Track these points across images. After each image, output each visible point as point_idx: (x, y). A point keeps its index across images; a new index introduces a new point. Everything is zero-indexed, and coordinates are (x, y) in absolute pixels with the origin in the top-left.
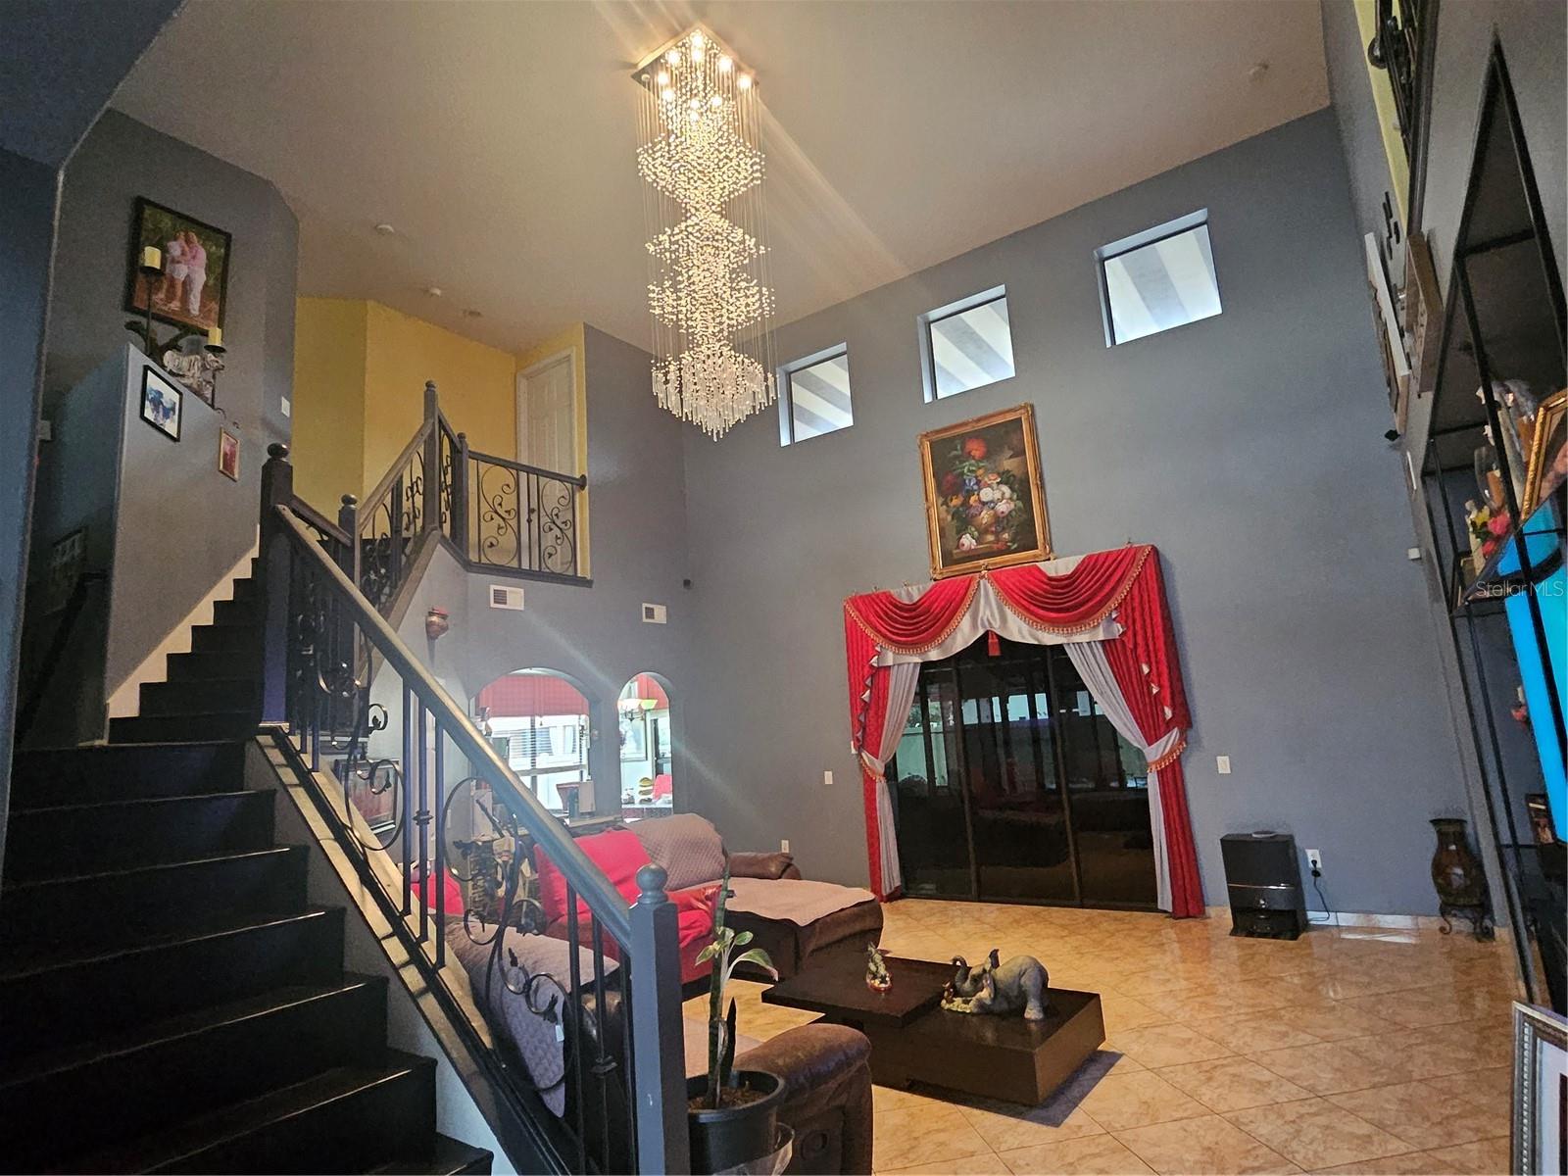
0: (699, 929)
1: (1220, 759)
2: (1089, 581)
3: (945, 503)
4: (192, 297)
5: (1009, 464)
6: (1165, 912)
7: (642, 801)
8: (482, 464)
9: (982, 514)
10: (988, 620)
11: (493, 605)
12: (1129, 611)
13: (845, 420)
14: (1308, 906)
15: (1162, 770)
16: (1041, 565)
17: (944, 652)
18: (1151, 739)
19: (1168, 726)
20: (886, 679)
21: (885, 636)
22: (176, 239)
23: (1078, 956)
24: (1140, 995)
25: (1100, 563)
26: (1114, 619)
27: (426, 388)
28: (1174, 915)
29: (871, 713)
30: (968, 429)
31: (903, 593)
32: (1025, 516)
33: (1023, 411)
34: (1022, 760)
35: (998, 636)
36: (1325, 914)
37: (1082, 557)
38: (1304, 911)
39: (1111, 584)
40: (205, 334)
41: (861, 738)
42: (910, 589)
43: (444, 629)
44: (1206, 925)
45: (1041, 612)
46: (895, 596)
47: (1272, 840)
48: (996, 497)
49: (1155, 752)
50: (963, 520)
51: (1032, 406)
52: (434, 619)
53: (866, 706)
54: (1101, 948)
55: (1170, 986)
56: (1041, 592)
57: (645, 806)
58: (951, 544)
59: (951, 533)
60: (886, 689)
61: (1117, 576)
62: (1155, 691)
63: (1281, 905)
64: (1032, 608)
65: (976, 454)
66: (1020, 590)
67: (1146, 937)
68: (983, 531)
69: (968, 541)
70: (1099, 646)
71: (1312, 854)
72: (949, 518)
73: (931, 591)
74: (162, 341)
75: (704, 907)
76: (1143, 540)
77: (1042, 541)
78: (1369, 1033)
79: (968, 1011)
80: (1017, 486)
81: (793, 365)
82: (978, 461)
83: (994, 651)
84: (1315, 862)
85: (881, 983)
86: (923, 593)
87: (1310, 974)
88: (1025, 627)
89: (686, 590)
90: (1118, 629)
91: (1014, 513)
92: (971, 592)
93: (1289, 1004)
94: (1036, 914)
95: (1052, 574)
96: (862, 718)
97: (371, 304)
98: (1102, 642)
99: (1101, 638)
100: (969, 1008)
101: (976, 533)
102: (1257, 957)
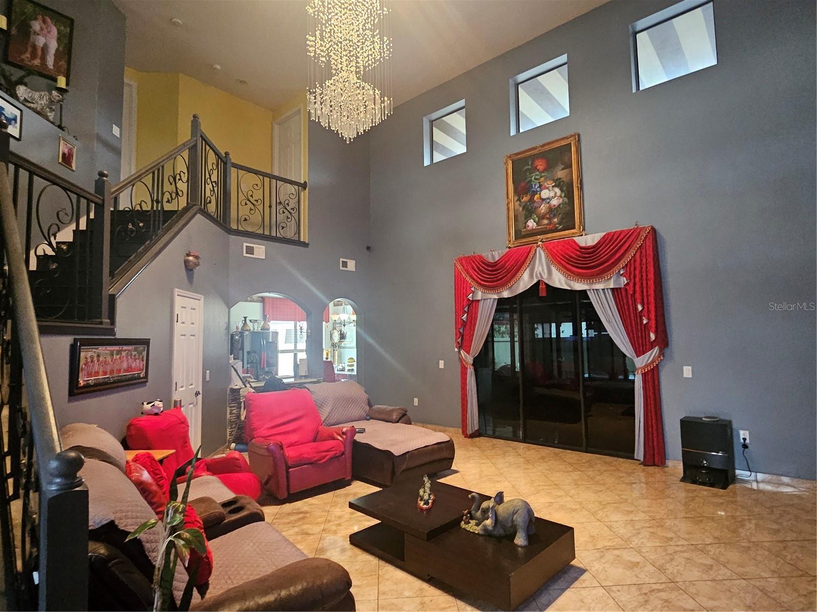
0: (335, 452)
1: (685, 368)
2: (607, 250)
3: (519, 200)
4: (48, 57)
5: (561, 174)
6: (639, 460)
7: (349, 370)
8: (240, 171)
9: (542, 206)
10: (540, 273)
11: (245, 255)
12: (632, 269)
13: (460, 149)
14: (736, 466)
15: (645, 373)
16: (576, 239)
17: (511, 292)
18: (639, 353)
19: (652, 345)
20: (477, 308)
21: (477, 282)
22: (36, 19)
23: (575, 487)
24: (610, 522)
25: (615, 237)
26: (622, 275)
27: (192, 119)
28: (645, 463)
29: (467, 327)
30: (536, 152)
31: (490, 256)
32: (568, 208)
33: (572, 138)
34: (567, 360)
35: (546, 284)
36: (749, 473)
37: (604, 234)
38: (734, 469)
39: (622, 251)
40: (55, 80)
41: (460, 342)
42: (494, 253)
43: (197, 265)
44: (665, 472)
45: (574, 269)
46: (485, 258)
47: (716, 423)
48: (551, 195)
49: (641, 362)
50: (529, 211)
51: (579, 135)
52: (191, 258)
53: (464, 324)
54: (592, 482)
55: (631, 517)
56: (574, 256)
57: (350, 373)
58: (521, 225)
59: (521, 219)
60: (476, 313)
61: (627, 245)
62: (645, 322)
63: (717, 465)
64: (568, 266)
65: (541, 168)
66: (563, 256)
67: (623, 477)
68: (542, 217)
69: (531, 224)
70: (609, 291)
71: (743, 434)
72: (521, 209)
73: (506, 254)
74: (14, 79)
75: (340, 439)
76: (645, 223)
77: (579, 224)
78: (776, 575)
79: (477, 532)
80: (565, 188)
81: (435, 115)
82: (541, 173)
83: (543, 293)
84: (745, 439)
85: (424, 504)
86: (501, 255)
87: (733, 517)
88: (563, 279)
89: (368, 253)
90: (624, 281)
91: (561, 206)
92: (531, 255)
93: (716, 541)
94: (556, 454)
95: (583, 244)
96: (461, 330)
97: (181, 75)
98: (613, 289)
99: (612, 287)
100: (478, 530)
101: (537, 219)
102: (697, 499)
